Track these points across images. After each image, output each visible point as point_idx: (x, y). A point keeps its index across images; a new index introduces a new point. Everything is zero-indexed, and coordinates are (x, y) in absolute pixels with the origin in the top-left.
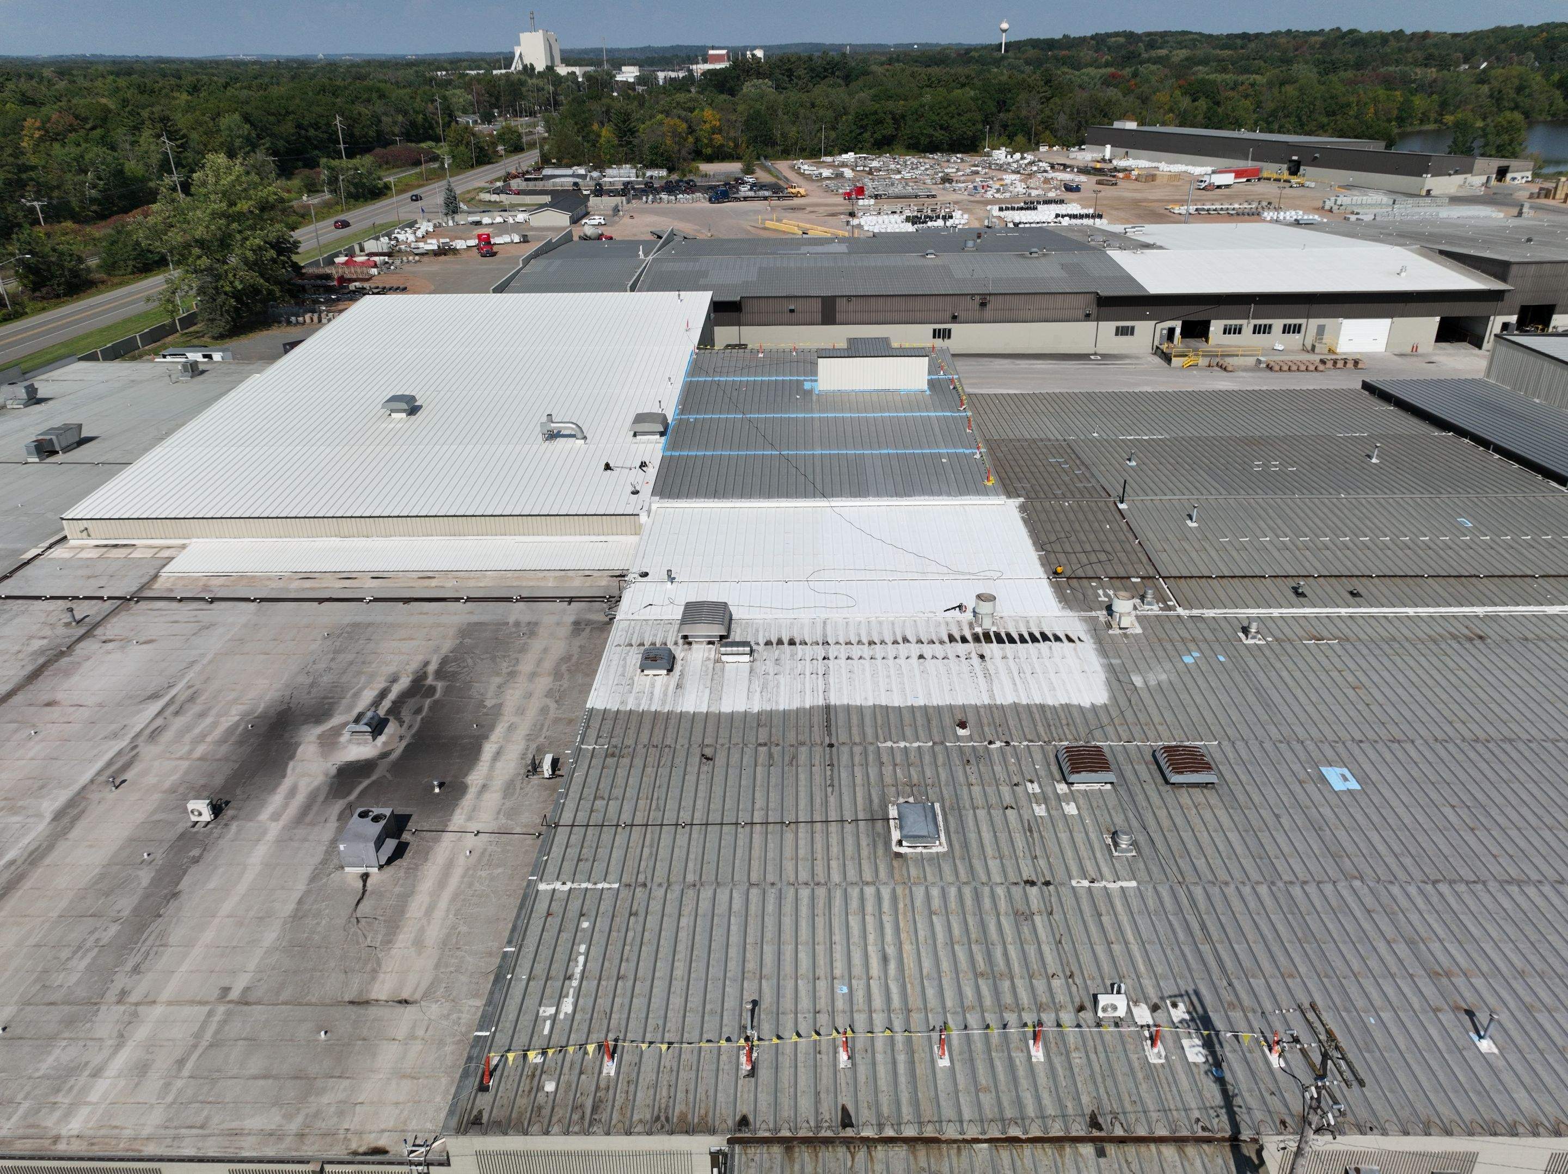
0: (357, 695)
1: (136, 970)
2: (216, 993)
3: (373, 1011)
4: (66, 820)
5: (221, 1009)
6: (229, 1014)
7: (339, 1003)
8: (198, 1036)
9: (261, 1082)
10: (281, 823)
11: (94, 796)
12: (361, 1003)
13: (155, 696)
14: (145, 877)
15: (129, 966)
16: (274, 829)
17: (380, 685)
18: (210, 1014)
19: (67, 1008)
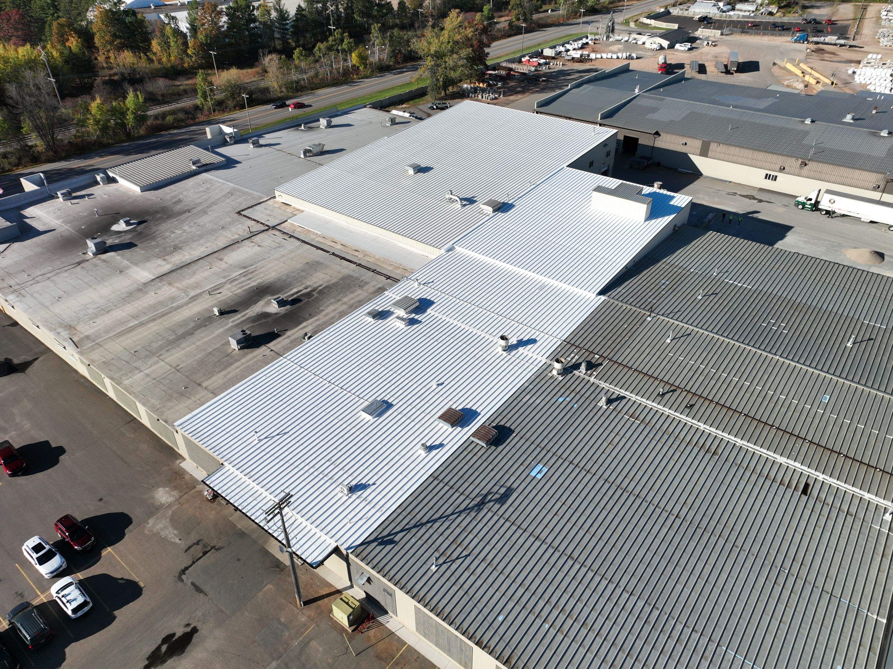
0: (291, 289)
1: (168, 351)
2: (175, 365)
3: (199, 388)
4: (192, 300)
5: (173, 370)
6: (173, 372)
7: (195, 382)
8: (163, 374)
9: (163, 392)
10: (233, 324)
11: (203, 295)
12: (199, 385)
13: (245, 268)
14: (192, 325)
15: (167, 349)
16: (231, 324)
17: (300, 288)
18: (170, 370)
19: (148, 353)
